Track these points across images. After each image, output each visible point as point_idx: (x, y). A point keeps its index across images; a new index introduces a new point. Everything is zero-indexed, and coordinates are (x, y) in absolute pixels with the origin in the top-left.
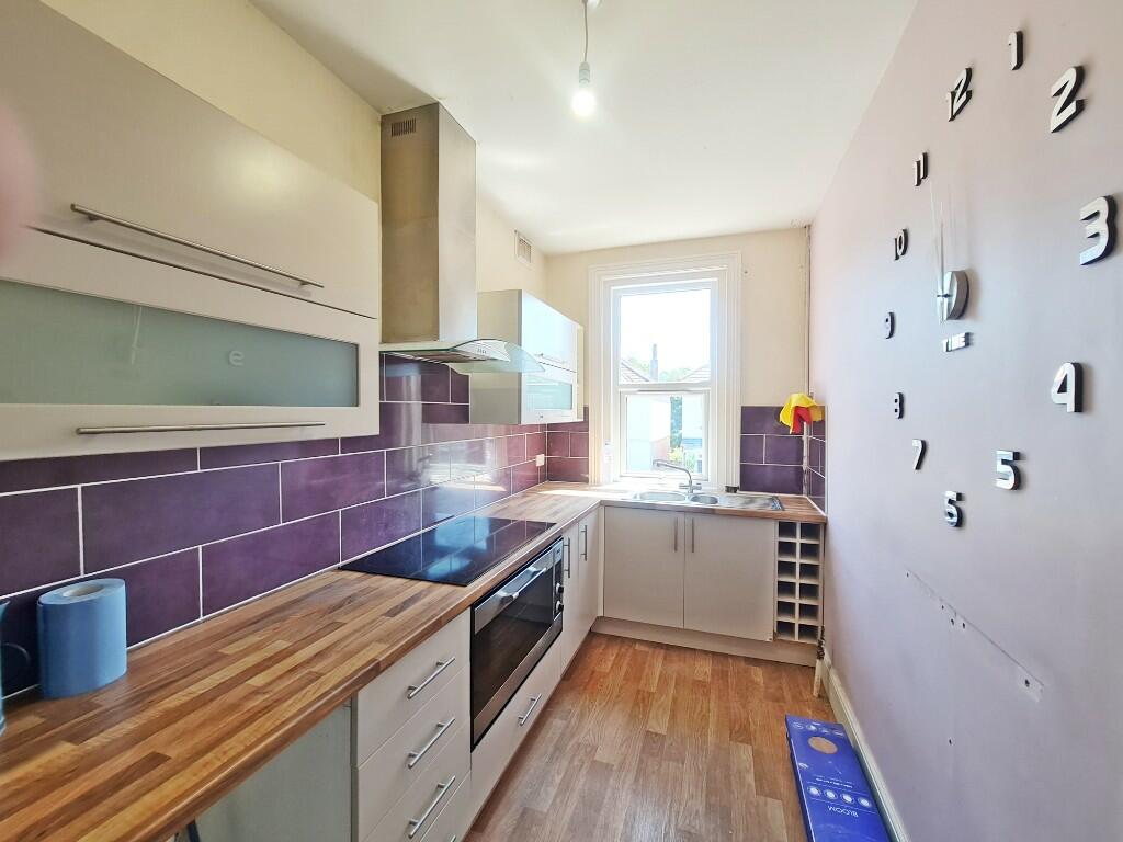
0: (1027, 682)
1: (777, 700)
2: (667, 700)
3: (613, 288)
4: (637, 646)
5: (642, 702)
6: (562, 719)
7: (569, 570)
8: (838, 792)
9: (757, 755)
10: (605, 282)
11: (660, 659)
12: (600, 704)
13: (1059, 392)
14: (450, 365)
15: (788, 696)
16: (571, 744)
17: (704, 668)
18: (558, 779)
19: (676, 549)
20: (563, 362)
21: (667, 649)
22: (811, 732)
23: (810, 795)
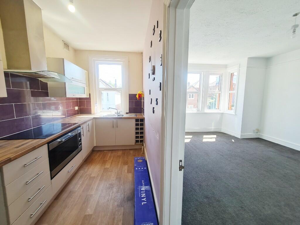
2: (110, 161)
3: (96, 62)
4: (105, 151)
5: (104, 162)
7: (83, 134)
8: (141, 168)
9: (128, 167)
10: (94, 60)
11: (110, 153)
12: (94, 165)
14: (39, 79)
16: (85, 175)
17: (120, 153)
18: (80, 183)
19: (113, 127)
20: (81, 81)
21: (112, 151)
22: (138, 159)
23: (136, 170)
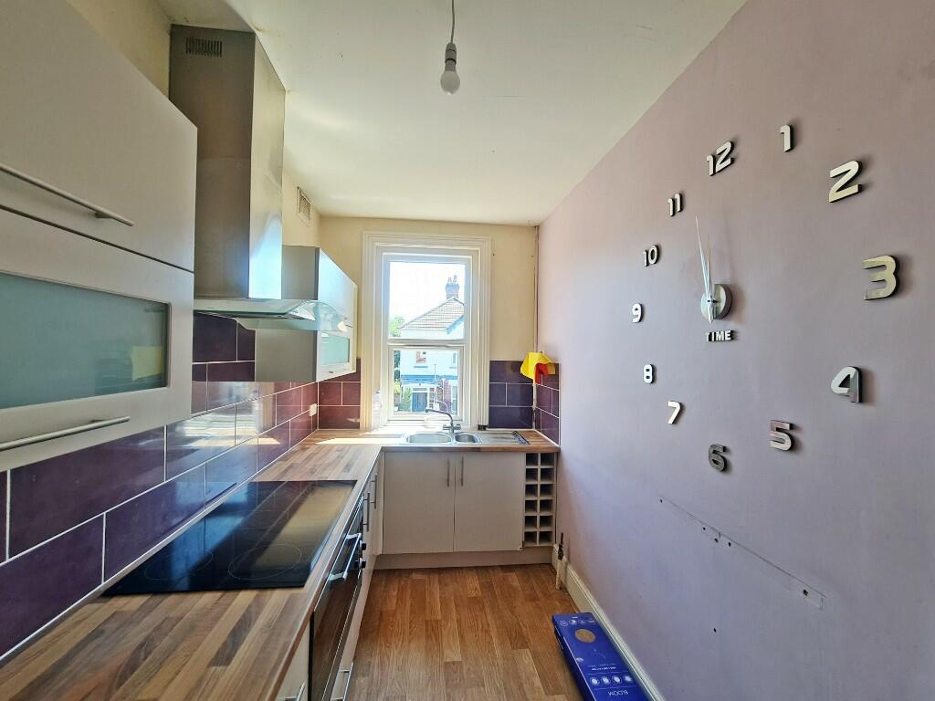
0: (805, 592)
1: (535, 600)
2: (453, 624)
3: (384, 254)
4: (415, 576)
5: (432, 632)
6: (364, 676)
7: (368, 524)
8: (610, 677)
9: (535, 655)
10: (377, 247)
11: (437, 585)
12: (396, 647)
13: (840, 386)
14: (238, 320)
15: (540, 595)
17: (473, 584)
19: (448, 485)
21: (440, 573)
22: (574, 626)
23: (593, 687)
